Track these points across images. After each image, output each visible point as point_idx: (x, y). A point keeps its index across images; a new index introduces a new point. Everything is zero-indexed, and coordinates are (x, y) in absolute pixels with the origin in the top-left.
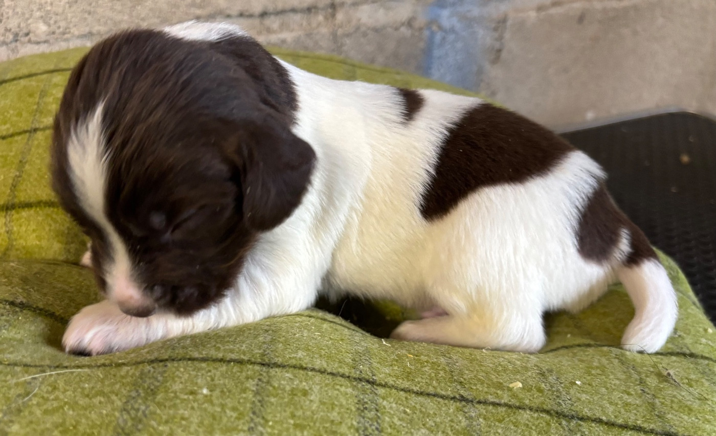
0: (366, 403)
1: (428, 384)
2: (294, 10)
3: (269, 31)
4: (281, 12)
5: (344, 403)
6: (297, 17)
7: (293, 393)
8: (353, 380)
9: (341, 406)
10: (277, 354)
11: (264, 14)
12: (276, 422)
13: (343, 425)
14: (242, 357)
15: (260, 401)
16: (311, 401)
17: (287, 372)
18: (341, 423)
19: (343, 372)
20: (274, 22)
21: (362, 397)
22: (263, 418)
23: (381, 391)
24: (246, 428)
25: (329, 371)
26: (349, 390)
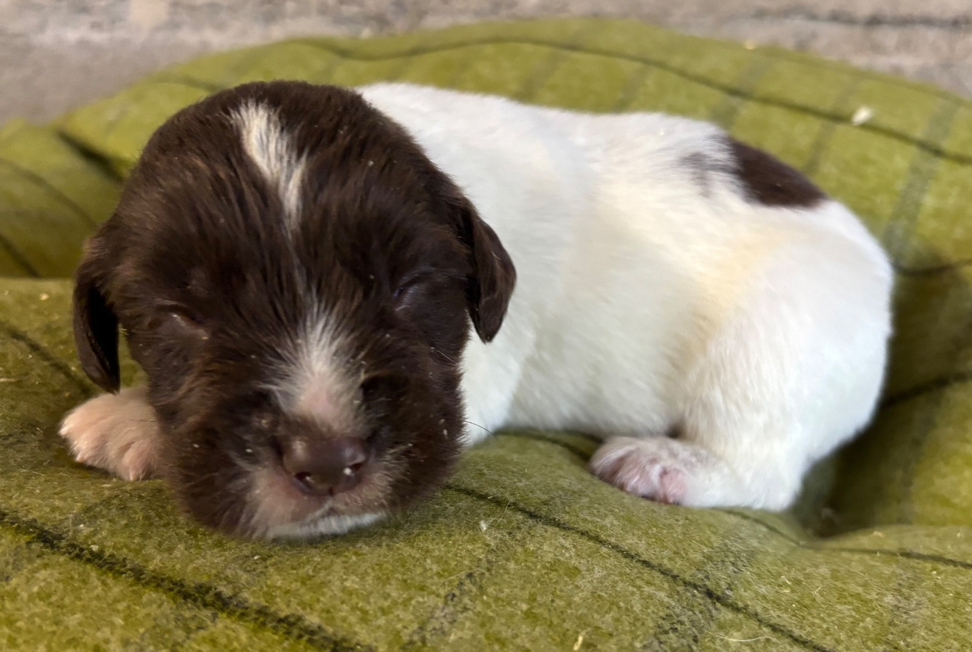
0: (682, 623)
1: (827, 632)
2: (928, 21)
3: (877, 49)
4: (905, 22)
5: (637, 608)
6: (932, 35)
7: (553, 566)
8: (681, 583)
9: (628, 610)
10: (567, 509)
11: (874, 21)
12: (497, 599)
13: (614, 640)
14: (507, 495)
15: (489, 562)
16: (577, 587)
17: (565, 538)
18: (611, 635)
19: (669, 566)
20: (889, 37)
21: (678, 611)
22: (481, 587)
23: (726, 615)
24: (442, 592)
25: (644, 557)
26: (662, 595)
